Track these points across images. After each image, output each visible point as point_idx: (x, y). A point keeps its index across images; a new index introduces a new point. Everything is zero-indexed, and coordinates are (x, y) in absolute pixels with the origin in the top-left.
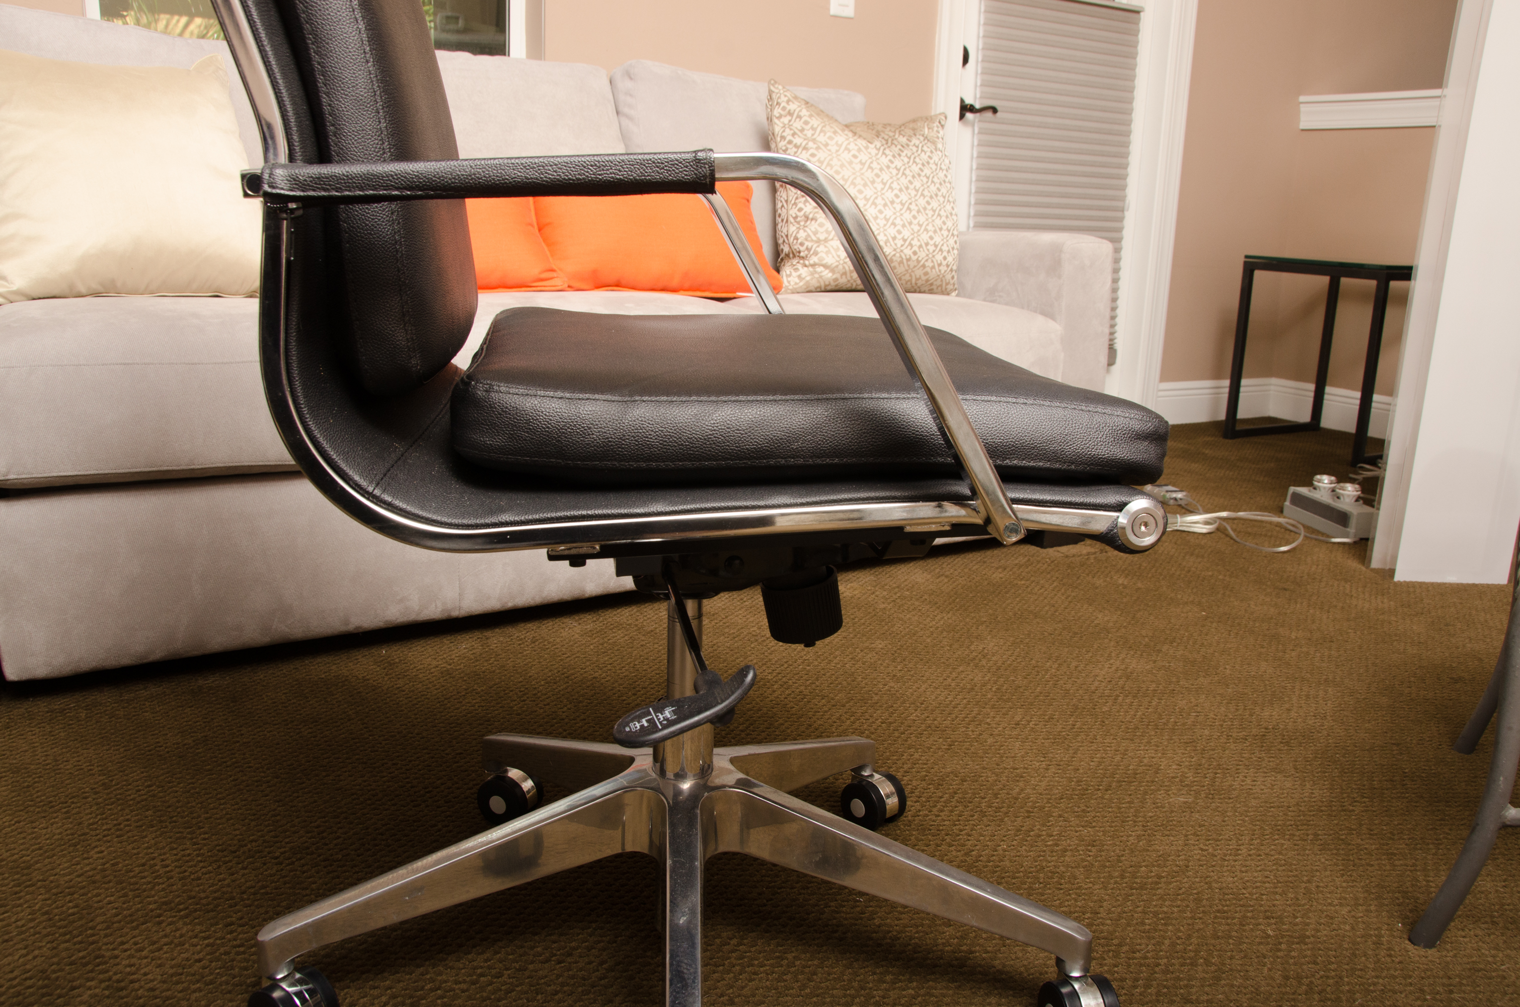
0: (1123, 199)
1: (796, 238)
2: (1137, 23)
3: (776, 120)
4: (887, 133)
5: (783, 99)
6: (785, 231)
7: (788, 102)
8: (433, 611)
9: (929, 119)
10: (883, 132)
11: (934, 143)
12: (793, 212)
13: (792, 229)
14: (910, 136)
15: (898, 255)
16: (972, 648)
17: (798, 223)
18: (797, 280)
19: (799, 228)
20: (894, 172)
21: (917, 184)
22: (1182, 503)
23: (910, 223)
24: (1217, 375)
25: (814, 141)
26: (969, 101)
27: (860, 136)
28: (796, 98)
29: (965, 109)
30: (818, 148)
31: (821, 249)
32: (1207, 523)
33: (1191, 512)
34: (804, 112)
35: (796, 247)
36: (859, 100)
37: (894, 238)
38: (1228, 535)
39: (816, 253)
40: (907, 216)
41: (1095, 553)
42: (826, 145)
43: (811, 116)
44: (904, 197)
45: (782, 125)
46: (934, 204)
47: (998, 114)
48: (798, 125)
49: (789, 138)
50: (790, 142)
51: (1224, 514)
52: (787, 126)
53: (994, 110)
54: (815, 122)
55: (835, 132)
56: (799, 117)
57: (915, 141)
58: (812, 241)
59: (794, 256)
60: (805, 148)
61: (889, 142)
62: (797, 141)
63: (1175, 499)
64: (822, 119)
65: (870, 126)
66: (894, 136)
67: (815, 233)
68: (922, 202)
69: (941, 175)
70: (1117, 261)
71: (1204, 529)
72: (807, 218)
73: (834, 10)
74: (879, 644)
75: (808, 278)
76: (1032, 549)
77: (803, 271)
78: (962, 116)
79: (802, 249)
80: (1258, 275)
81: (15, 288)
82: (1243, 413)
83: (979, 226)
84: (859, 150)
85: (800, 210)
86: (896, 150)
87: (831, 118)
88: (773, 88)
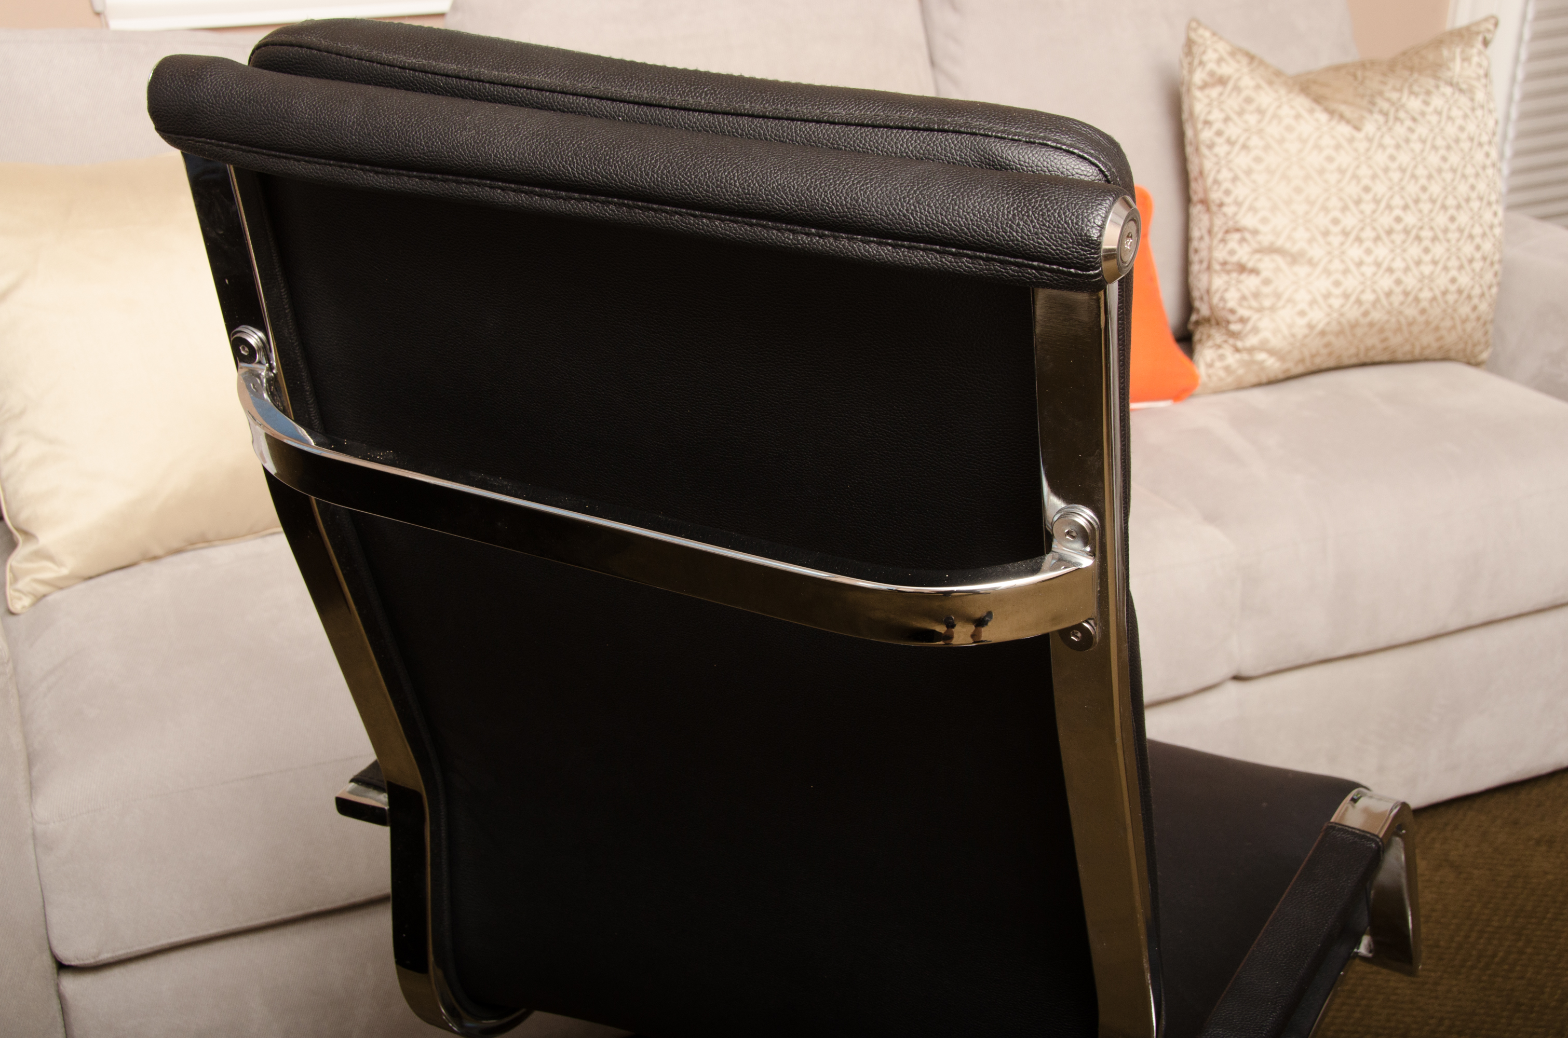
1: (1223, 298)
4: (1387, 95)
5: (1211, 55)
6: (1204, 279)
7: (1220, 60)
10: (1381, 93)
12: (1220, 254)
13: (1218, 282)
14: (1428, 93)
15: (1393, 320)
17: (1227, 273)
18: (1222, 374)
19: (1227, 284)
21: (1435, 188)
23: (1419, 263)
25: (1260, 132)
27: (1340, 117)
28: (1233, 54)
30: (1267, 148)
31: (1265, 325)
34: (1248, 80)
35: (1221, 312)
37: (1389, 294)
39: (1255, 330)
40: (1414, 251)
42: (1281, 141)
43: (1258, 86)
44: (1410, 219)
45: (1206, 101)
46: (1463, 218)
48: (1234, 102)
49: (1216, 124)
50: (1217, 133)
52: (1215, 103)
54: (1265, 97)
55: (1297, 115)
56: (1237, 88)
57: (1436, 99)
58: (1249, 307)
59: (1218, 324)
60: (1245, 147)
61: (1390, 117)
62: (1233, 131)
64: (1276, 91)
66: (1400, 99)
67: (1256, 295)
68: (1441, 220)
72: (1242, 267)
75: (1241, 371)
77: (1232, 359)
79: (1231, 318)
84: (1338, 145)
85: (1232, 252)
88: (1193, 35)
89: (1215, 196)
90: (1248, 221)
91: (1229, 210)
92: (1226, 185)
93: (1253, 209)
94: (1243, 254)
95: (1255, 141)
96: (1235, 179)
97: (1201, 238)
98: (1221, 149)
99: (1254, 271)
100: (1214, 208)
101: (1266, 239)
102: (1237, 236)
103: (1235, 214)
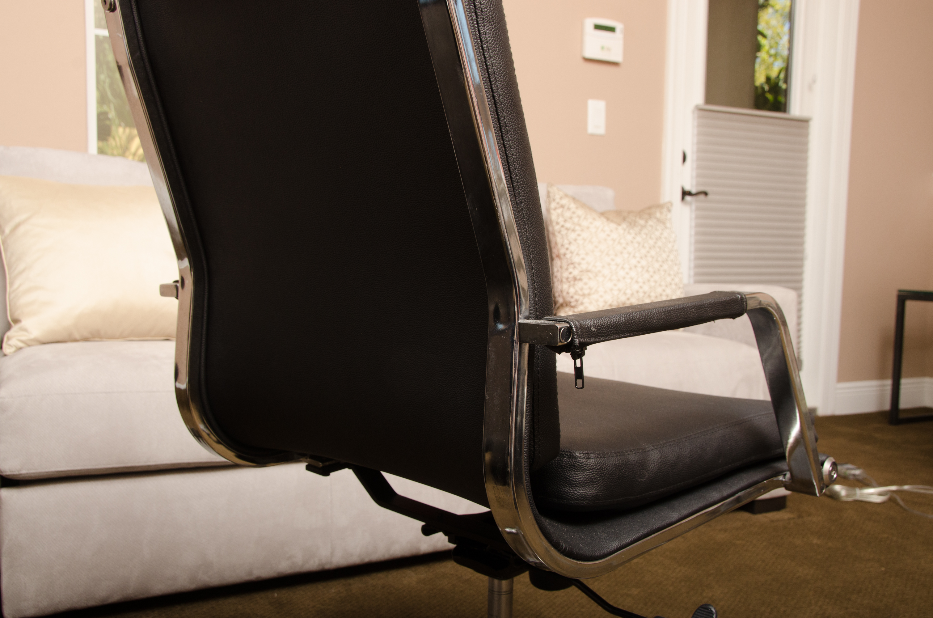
0: (802, 251)
1: (568, 293)
2: (807, 128)
3: (552, 212)
4: (630, 217)
5: (557, 197)
6: (560, 287)
7: (561, 198)
8: (312, 565)
9: (660, 207)
10: (628, 217)
11: (664, 223)
13: (565, 286)
14: (647, 219)
16: (704, 594)
17: (569, 282)
19: (569, 287)
20: (636, 245)
21: (653, 253)
22: (860, 478)
23: (649, 281)
24: (881, 376)
25: (579, 225)
26: (688, 188)
27: (612, 221)
28: (566, 196)
29: (685, 193)
30: (582, 230)
31: (586, 300)
32: (880, 494)
33: (868, 485)
34: (573, 206)
35: (568, 299)
36: (610, 193)
37: (637, 292)
38: (898, 504)
39: (582, 304)
40: (646, 276)
41: (794, 518)
42: (588, 228)
43: (577, 208)
44: (644, 263)
46: (665, 267)
47: (710, 197)
48: (568, 214)
49: (562, 223)
50: (563, 226)
51: (894, 488)
53: (706, 194)
54: (580, 212)
55: (594, 219)
56: (569, 209)
57: (650, 223)
58: (579, 295)
59: (567, 305)
60: (574, 230)
61: (632, 224)
62: (568, 225)
63: (854, 475)
65: (618, 213)
66: (636, 220)
67: (581, 289)
68: (657, 265)
69: (670, 245)
70: (800, 303)
71: (878, 499)
72: (575, 279)
73: (591, 129)
74: (635, 591)
76: (746, 515)
78: (683, 198)
79: (572, 300)
80: (910, 305)
81: (32, 336)
82: (905, 403)
83: (697, 282)
84: (611, 231)
85: (570, 273)
86: (637, 229)
87: (591, 209)
88: (550, 189)
89: (562, 251)
90: (576, 259)
91: (568, 256)
92: (567, 246)
93: (578, 254)
94: (576, 273)
95: (577, 228)
96: (570, 243)
97: (558, 271)
98: (564, 232)
99: (580, 280)
100: (562, 256)
101: (584, 266)
102: (572, 266)
103: (571, 257)
